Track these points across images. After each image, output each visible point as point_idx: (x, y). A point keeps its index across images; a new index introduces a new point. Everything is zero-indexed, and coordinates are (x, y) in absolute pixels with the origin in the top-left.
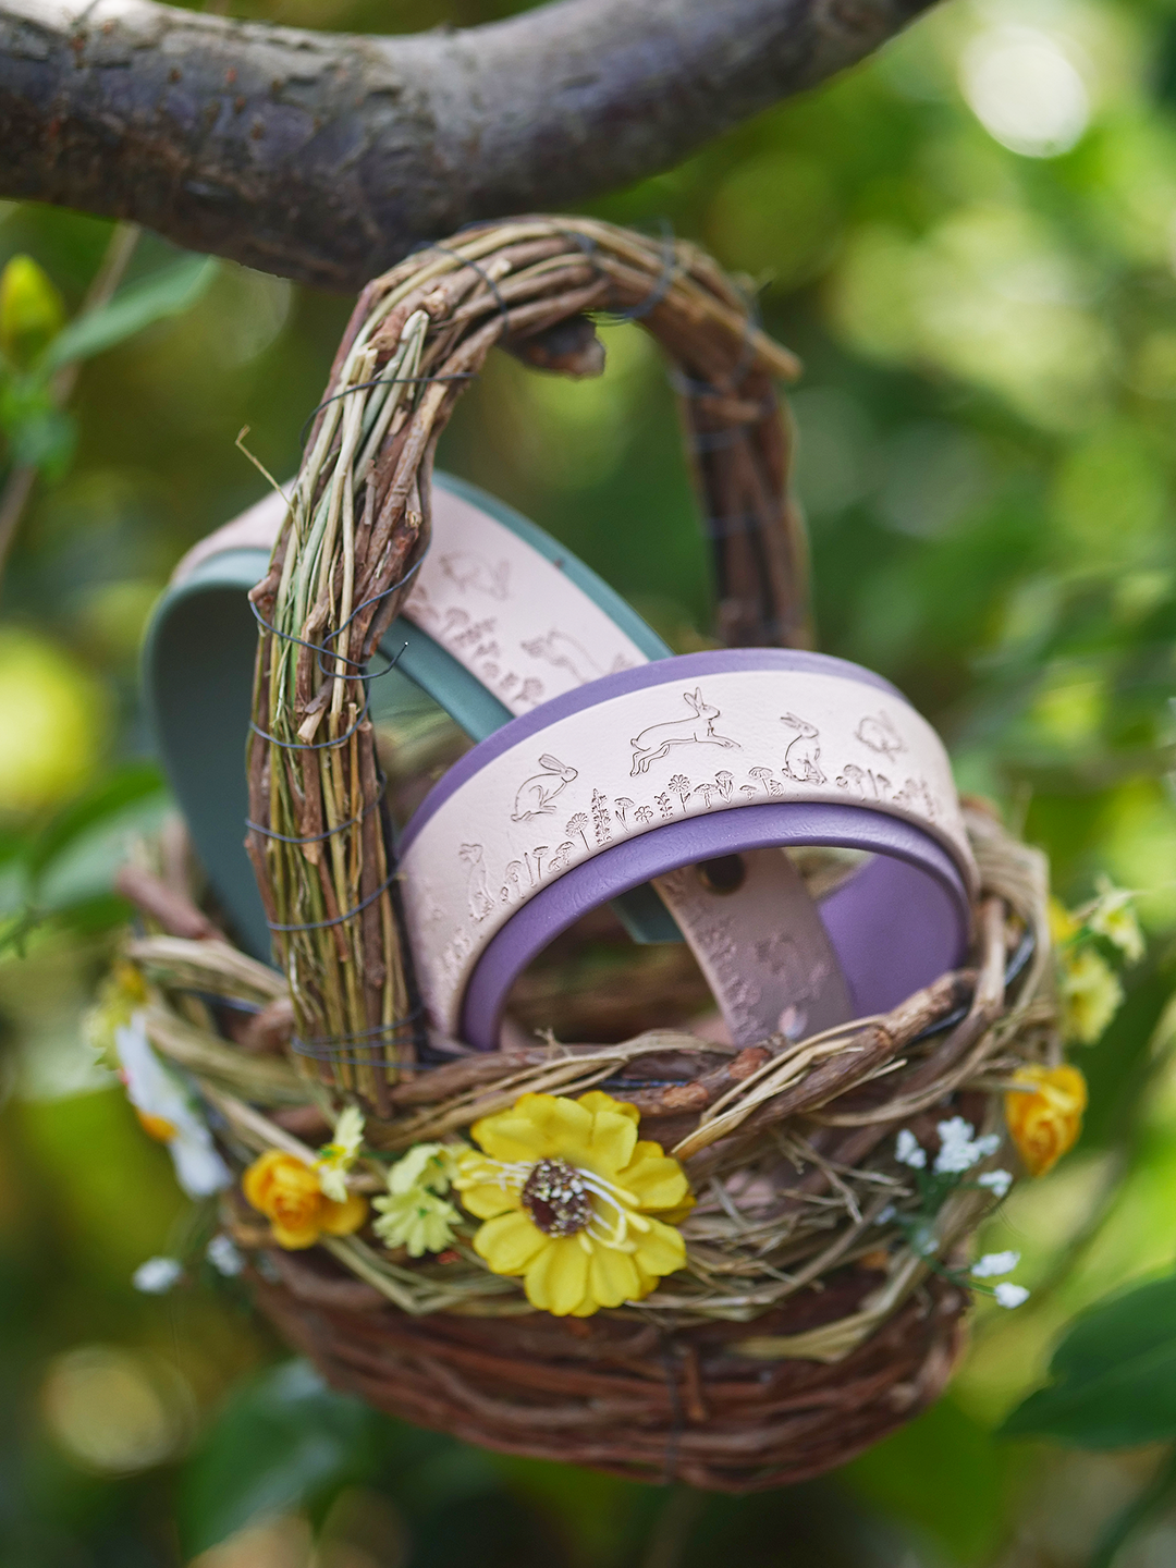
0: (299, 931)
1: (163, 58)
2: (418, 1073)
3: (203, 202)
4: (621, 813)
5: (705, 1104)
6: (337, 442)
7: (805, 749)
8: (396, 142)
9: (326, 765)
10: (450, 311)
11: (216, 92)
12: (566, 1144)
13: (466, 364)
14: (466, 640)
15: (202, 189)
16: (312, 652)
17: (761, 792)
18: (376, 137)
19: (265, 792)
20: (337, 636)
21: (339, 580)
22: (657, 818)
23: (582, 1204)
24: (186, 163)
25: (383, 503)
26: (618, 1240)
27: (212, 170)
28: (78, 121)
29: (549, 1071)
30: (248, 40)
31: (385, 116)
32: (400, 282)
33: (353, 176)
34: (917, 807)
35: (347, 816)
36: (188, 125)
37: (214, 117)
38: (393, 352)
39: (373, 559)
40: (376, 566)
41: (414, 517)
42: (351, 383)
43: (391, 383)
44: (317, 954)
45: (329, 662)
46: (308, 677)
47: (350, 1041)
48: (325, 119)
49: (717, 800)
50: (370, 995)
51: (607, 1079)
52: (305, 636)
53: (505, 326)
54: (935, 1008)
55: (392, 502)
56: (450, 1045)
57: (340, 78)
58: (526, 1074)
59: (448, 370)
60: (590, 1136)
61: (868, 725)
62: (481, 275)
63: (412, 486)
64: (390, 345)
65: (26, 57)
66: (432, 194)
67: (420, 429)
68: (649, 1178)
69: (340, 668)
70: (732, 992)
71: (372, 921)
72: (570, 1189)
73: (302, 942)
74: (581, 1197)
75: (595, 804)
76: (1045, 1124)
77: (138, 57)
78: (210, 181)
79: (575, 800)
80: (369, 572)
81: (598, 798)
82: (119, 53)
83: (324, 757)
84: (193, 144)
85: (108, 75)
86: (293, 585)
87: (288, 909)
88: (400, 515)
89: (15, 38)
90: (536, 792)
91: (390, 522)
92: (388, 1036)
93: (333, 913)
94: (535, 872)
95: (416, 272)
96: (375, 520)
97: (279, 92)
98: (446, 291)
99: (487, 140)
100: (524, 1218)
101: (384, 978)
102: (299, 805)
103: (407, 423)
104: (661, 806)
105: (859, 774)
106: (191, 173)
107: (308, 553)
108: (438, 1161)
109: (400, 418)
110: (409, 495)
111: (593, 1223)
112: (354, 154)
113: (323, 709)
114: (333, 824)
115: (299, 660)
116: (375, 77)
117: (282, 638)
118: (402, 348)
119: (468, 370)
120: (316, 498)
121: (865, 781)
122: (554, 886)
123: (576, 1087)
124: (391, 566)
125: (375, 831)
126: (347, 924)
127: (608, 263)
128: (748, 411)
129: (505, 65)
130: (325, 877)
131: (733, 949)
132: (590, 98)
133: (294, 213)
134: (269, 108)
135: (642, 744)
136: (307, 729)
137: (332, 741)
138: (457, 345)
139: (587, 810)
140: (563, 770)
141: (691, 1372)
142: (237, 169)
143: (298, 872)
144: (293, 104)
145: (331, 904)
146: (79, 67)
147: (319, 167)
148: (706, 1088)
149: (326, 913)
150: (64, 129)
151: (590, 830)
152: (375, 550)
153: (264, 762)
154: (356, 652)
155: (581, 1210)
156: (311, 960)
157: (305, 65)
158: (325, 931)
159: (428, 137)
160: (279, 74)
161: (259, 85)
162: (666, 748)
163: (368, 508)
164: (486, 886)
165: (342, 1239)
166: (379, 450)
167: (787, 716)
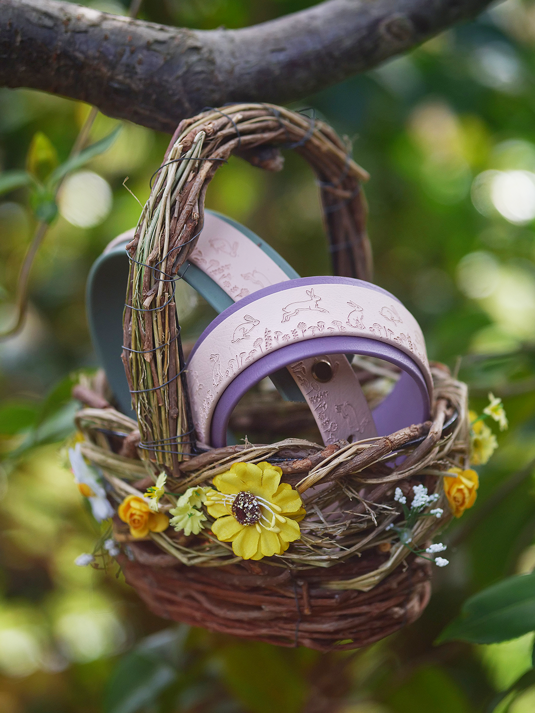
0: (142, 393)
1: (102, 30)
2: (191, 457)
3: (116, 91)
4: (276, 337)
5: (310, 468)
6: (165, 184)
7: (357, 315)
8: (198, 68)
9: (155, 319)
10: (215, 133)
11: (123, 45)
12: (251, 486)
13: (221, 155)
14: (217, 272)
15: (116, 85)
16: (150, 270)
17: (337, 330)
18: (190, 66)
19: (130, 333)
20: (161, 263)
21: (163, 241)
22: (292, 339)
23: (257, 510)
24: (109, 74)
25: (183, 209)
26: (272, 527)
27: (120, 77)
28: (65, 55)
29: (245, 454)
30: (138, 26)
31: (194, 58)
32: (195, 122)
33: (180, 82)
34: (405, 345)
35: (163, 342)
36: (111, 58)
37: (122, 55)
38: (190, 147)
39: (178, 232)
40: (179, 235)
41: (196, 215)
42: (171, 159)
43: (189, 160)
44: (149, 403)
45: (157, 274)
46: (148, 280)
47: (163, 442)
48: (168, 57)
49: (317, 333)
50: (171, 421)
51: (270, 457)
52: (148, 263)
53: (239, 141)
54: (412, 434)
55: (187, 208)
56: (206, 447)
57: (176, 42)
58: (235, 455)
59: (213, 156)
60: (261, 481)
61: (385, 310)
62: (230, 120)
63: (195, 202)
64: (189, 144)
65: (45, 27)
66: (213, 91)
67: (200, 179)
68: (285, 500)
69: (162, 277)
70: (325, 425)
71: (173, 389)
72: (252, 503)
73: (143, 398)
74: (257, 507)
75: (266, 334)
76: (460, 490)
77: (91, 29)
78: (119, 82)
79: (258, 333)
80: (176, 237)
81: (267, 332)
82: (83, 28)
83: (154, 315)
84: (113, 66)
85: (78, 36)
86: (144, 243)
87: (138, 384)
88: (190, 214)
89: (40, 19)
90: (242, 330)
91: (185, 217)
92: (179, 440)
93: (156, 384)
94: (240, 363)
95: (202, 118)
96: (179, 216)
97: (149, 46)
98: (214, 124)
99: (237, 70)
100: (232, 518)
101: (178, 414)
102: (143, 337)
103: (194, 177)
104: (293, 334)
105: (380, 327)
106: (111, 79)
107: (150, 229)
108: (197, 493)
109: (192, 175)
110: (194, 206)
111: (262, 520)
112: (180, 72)
113: (154, 294)
114: (157, 346)
115: (145, 273)
116: (191, 42)
117: (138, 264)
118: (194, 146)
119: (222, 157)
120: (155, 206)
121: (383, 331)
122: (248, 369)
123: (257, 460)
124: (185, 235)
125: (176, 349)
126: (162, 389)
127: (286, 122)
128: (347, 194)
129: (246, 43)
130: (153, 369)
131: (326, 406)
132: (282, 57)
133: (154, 97)
134: (145, 52)
135: (287, 310)
136: (147, 302)
137: (157, 308)
138: (218, 147)
139: (263, 337)
140: (254, 321)
141: (305, 594)
142: (131, 77)
143: (142, 367)
144: (155, 51)
145: (156, 380)
146: (66, 32)
147: (165, 78)
148: (311, 461)
149: (153, 385)
150: (59, 57)
151: (263, 345)
152: (179, 228)
153: (130, 320)
154: (169, 271)
155: (256, 513)
156: (147, 406)
157: (162, 36)
158: (153, 393)
159: (212, 67)
160: (151, 39)
161: (142, 43)
162: (297, 312)
163: (176, 210)
164: (220, 371)
165: (158, 534)
166: (183, 188)
167: (350, 302)
